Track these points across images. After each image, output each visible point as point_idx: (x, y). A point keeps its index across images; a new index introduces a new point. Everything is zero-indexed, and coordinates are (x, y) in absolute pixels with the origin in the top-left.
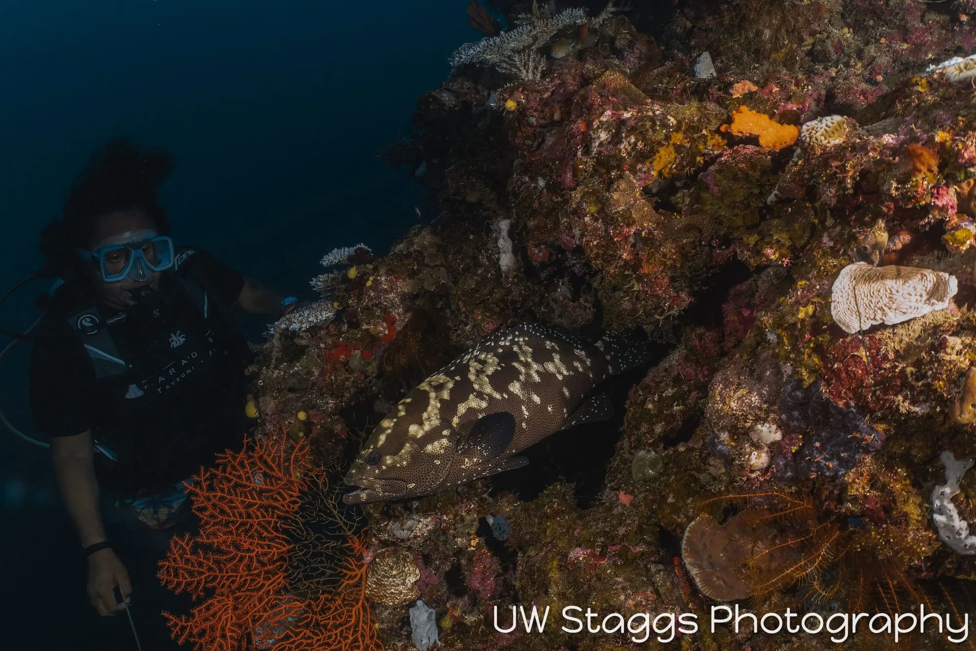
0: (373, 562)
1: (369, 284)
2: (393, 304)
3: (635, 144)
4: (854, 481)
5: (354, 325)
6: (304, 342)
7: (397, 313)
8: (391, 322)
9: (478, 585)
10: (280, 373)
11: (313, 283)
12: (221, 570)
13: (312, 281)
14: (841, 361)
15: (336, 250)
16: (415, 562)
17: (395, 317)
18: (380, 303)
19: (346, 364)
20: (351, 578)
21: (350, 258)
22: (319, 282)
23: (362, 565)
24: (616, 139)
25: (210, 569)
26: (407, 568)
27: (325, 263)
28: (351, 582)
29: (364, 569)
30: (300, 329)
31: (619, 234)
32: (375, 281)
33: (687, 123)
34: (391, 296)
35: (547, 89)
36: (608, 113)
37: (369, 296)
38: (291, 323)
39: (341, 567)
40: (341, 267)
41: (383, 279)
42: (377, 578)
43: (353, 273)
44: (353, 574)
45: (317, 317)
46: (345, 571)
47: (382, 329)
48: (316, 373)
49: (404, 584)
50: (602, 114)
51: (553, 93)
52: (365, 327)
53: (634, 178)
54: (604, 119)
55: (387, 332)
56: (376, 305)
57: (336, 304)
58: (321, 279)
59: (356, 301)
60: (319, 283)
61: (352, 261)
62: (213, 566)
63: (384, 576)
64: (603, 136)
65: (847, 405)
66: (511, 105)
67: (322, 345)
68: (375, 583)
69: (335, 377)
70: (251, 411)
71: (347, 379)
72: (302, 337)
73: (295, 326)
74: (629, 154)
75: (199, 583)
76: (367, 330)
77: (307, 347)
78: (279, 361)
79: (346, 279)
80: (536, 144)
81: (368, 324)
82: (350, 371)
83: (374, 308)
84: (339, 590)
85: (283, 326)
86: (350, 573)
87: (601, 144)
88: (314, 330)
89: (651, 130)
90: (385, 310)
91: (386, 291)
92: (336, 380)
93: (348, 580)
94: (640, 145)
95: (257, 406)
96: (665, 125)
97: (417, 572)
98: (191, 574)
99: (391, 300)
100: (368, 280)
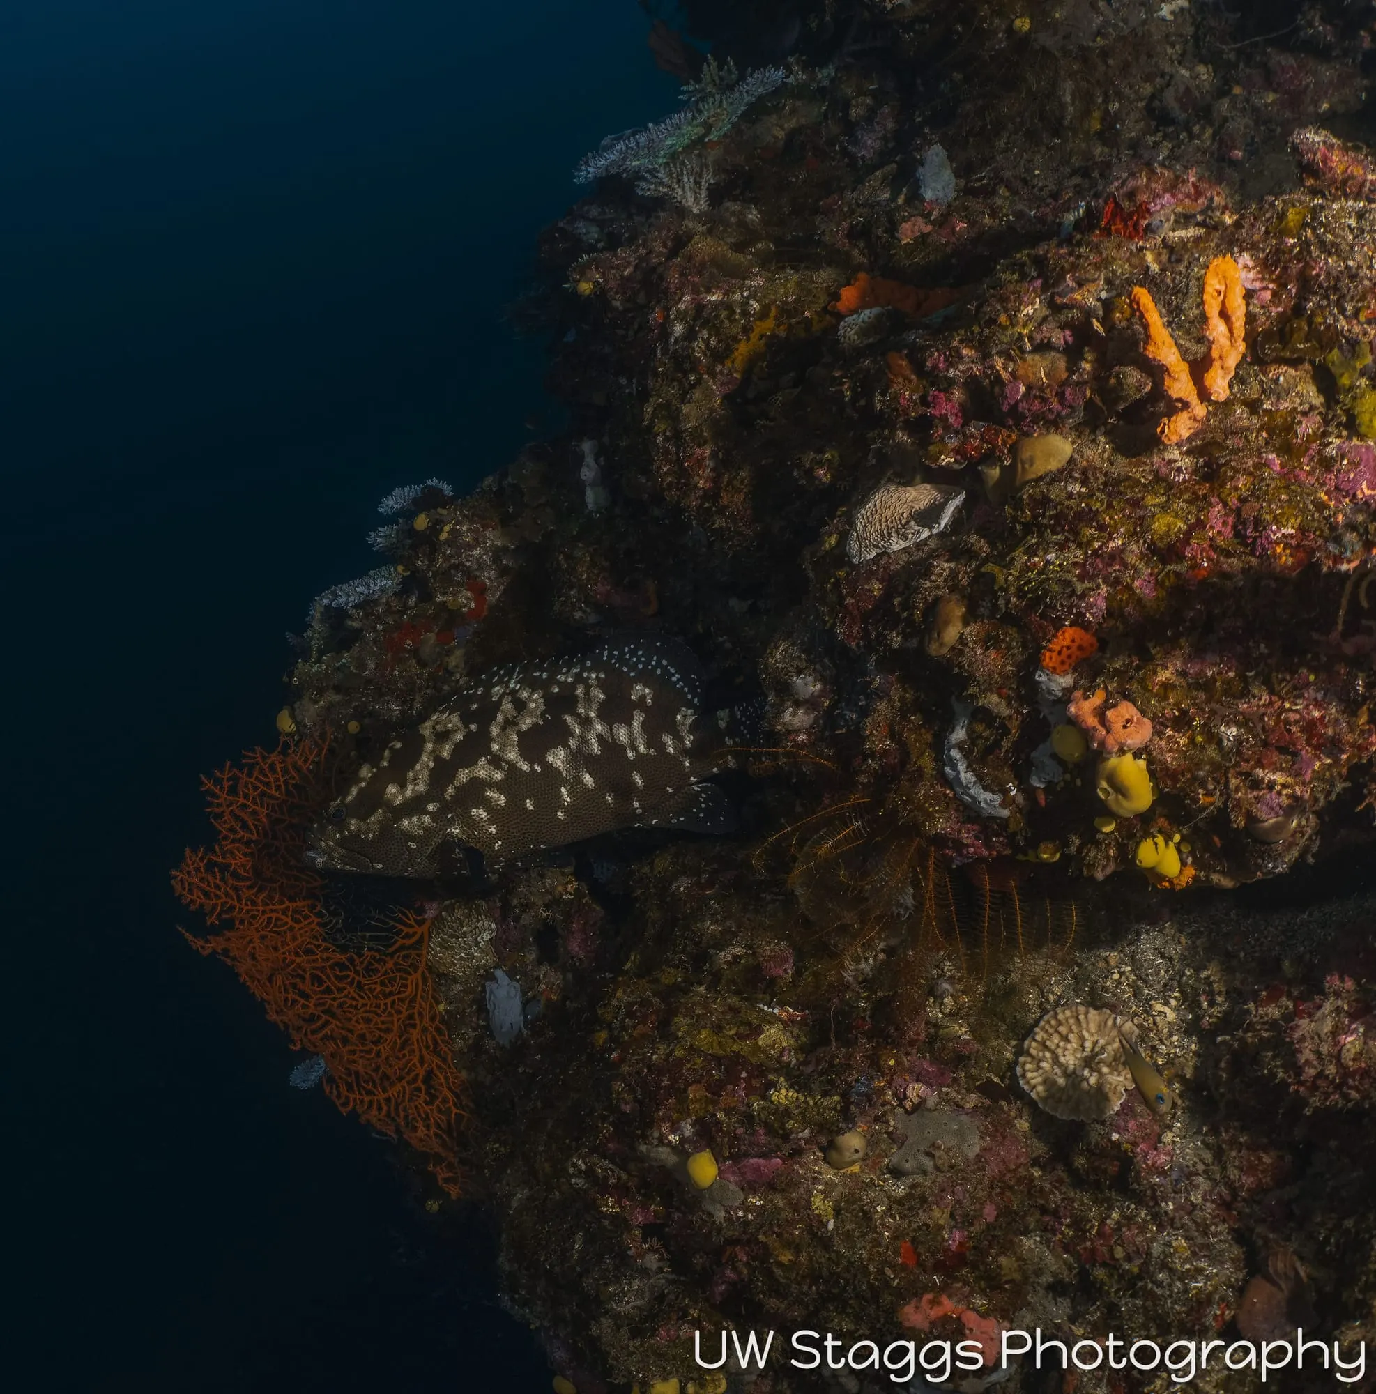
0: (438, 918)
1: (444, 536)
2: (479, 564)
3: (708, 339)
4: (871, 733)
5: (426, 597)
6: (355, 624)
7: (489, 576)
8: (480, 591)
9: (577, 949)
10: (320, 667)
11: (370, 540)
12: (239, 900)
13: (369, 536)
14: (852, 597)
15: (397, 491)
16: (489, 914)
17: (484, 584)
18: (461, 564)
19: (415, 652)
20: (408, 936)
21: (415, 501)
22: (380, 537)
23: (424, 920)
24: (690, 335)
25: (227, 894)
26: (481, 923)
27: (382, 510)
28: (408, 942)
29: (425, 928)
30: (347, 604)
31: (689, 457)
32: (453, 531)
33: (777, 307)
34: (477, 552)
35: (629, 263)
36: (687, 298)
37: (444, 554)
38: (335, 595)
39: (394, 919)
40: (408, 514)
41: (464, 528)
42: (443, 939)
43: (421, 522)
44: (411, 931)
45: (368, 585)
46: (401, 927)
47: (465, 600)
48: (372, 666)
49: (477, 943)
50: (680, 299)
51: (636, 267)
52: (439, 599)
53: (714, 383)
54: (682, 306)
55: (473, 605)
56: (456, 567)
57: (400, 568)
58: (382, 534)
59: (427, 562)
60: (379, 540)
61: (420, 504)
62: (231, 892)
63: (452, 936)
64: (678, 329)
65: (858, 645)
66: (585, 287)
67: (380, 627)
68: (440, 945)
69: (400, 672)
70: (285, 723)
71: (420, 676)
72: (351, 617)
73: (342, 600)
74: (704, 353)
75: (214, 907)
76: (444, 603)
77: (361, 630)
78: (321, 652)
79: (412, 532)
80: (631, 333)
81: (444, 594)
82: (422, 663)
83: (453, 571)
84: (391, 950)
85: (325, 601)
86: (406, 930)
87: (676, 340)
88: (366, 604)
89: (726, 321)
90: (467, 573)
91: (470, 547)
92: (401, 676)
93: (402, 938)
94: (713, 342)
95: (293, 717)
96: (745, 314)
97: (493, 926)
98: (206, 894)
99: (477, 559)
100: (442, 530)
